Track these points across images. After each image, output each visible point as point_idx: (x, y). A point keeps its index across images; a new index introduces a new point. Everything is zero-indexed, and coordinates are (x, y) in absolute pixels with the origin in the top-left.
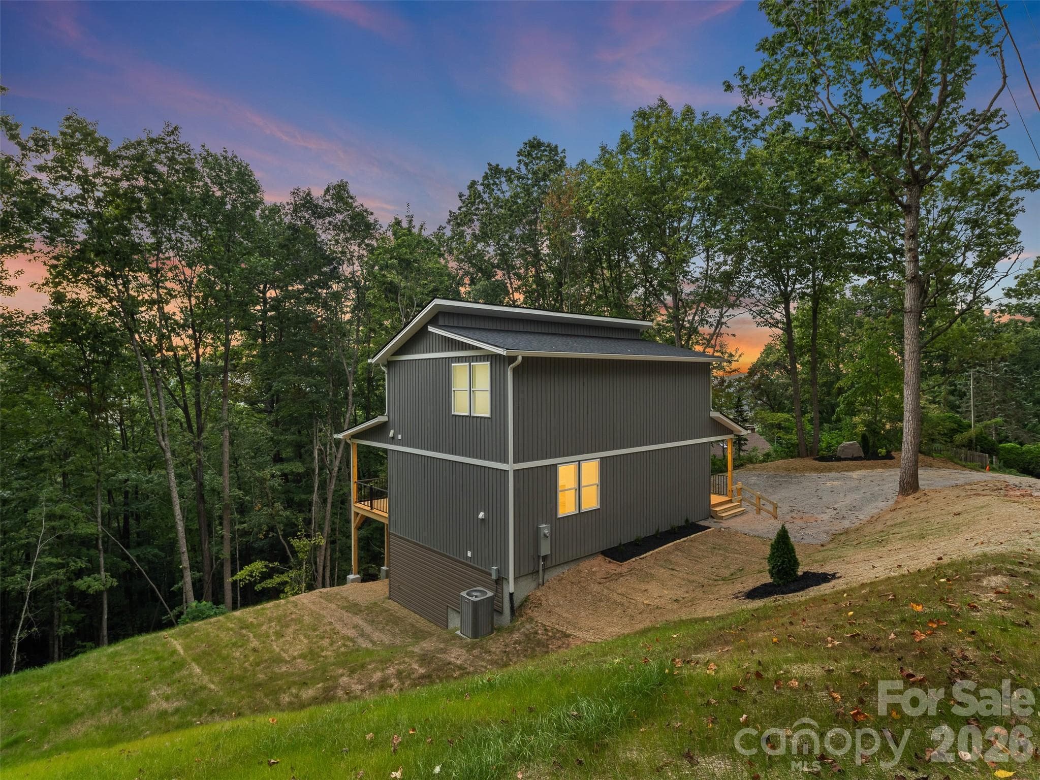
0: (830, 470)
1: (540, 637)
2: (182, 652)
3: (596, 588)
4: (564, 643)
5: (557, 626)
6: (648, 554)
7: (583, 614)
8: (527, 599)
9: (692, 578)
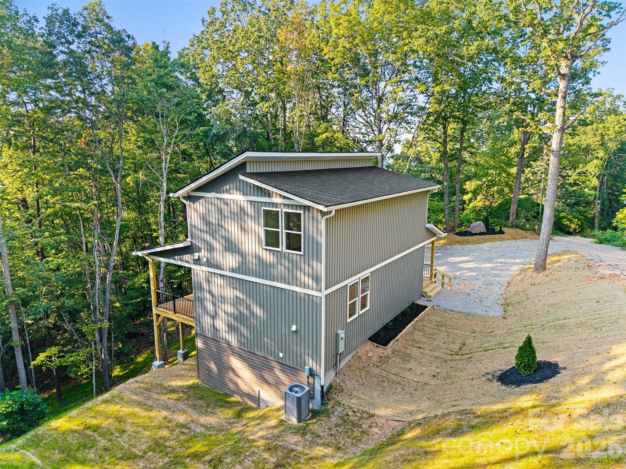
0: (468, 243)
1: (351, 418)
2: (39, 462)
3: (376, 371)
4: (372, 423)
5: (360, 408)
6: (399, 336)
7: (375, 395)
8: (331, 387)
9: (436, 354)
